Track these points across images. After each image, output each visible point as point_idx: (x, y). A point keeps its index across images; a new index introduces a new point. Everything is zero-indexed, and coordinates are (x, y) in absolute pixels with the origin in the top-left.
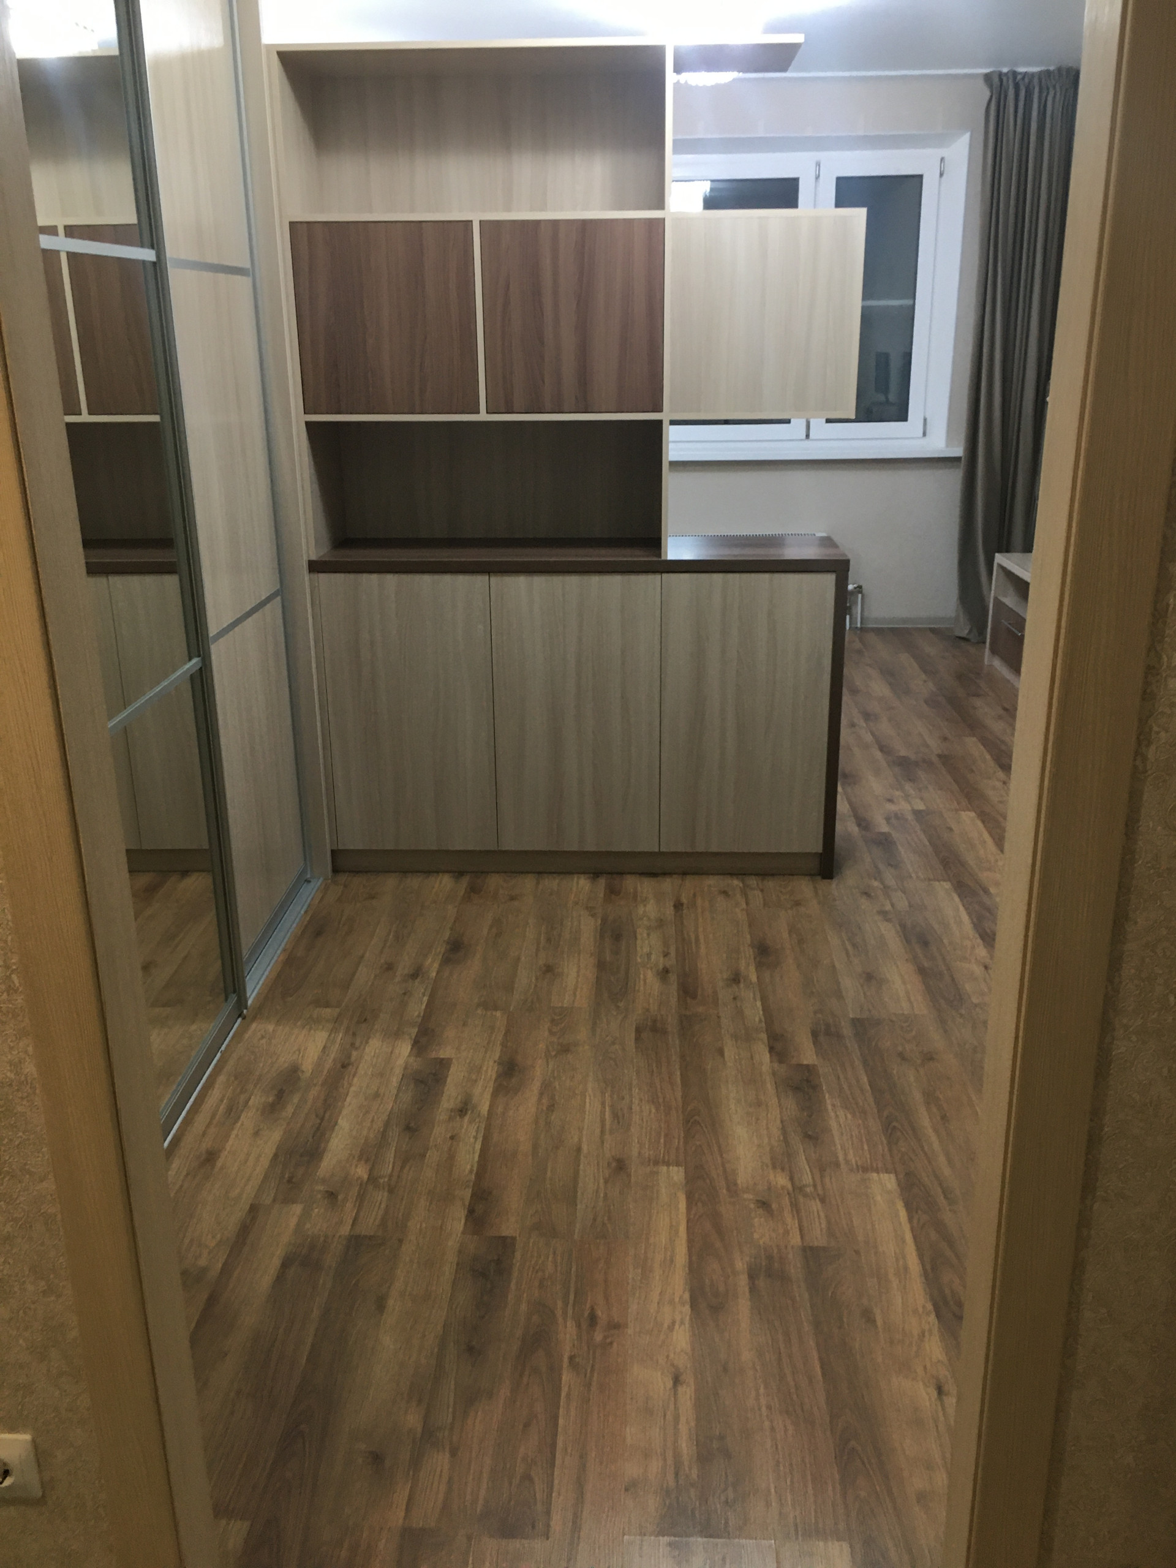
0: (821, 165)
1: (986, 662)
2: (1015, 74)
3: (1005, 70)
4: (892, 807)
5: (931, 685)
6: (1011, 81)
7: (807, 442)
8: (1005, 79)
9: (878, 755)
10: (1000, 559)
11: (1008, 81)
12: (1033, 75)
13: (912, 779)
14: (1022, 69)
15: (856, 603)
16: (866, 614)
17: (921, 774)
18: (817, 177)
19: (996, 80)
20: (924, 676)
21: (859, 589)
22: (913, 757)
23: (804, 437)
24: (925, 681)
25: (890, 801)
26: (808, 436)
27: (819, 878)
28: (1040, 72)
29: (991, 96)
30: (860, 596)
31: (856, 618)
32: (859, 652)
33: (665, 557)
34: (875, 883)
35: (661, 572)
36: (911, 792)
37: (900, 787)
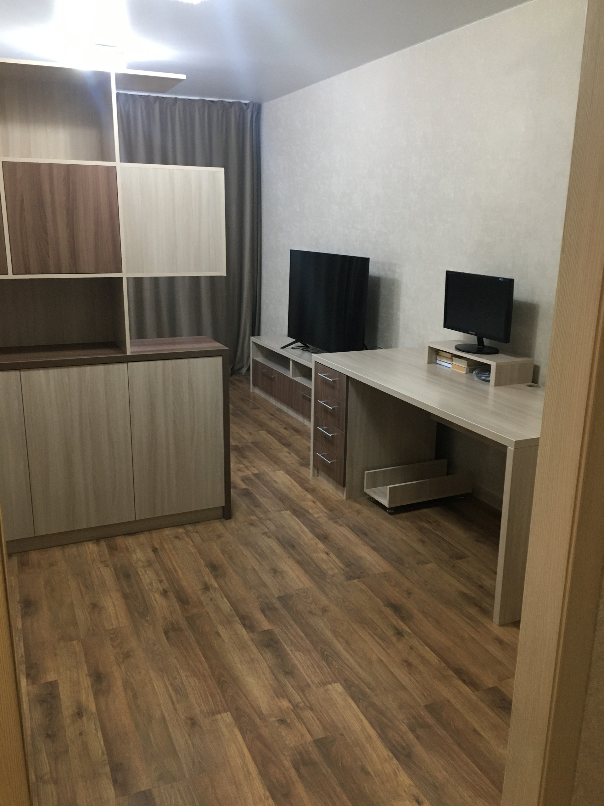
1: (252, 392)
4: (243, 474)
10: (254, 339)
17: (249, 454)
27: (224, 519)
33: (129, 353)
34: (254, 518)
35: (127, 362)
36: (248, 464)
37: (241, 463)
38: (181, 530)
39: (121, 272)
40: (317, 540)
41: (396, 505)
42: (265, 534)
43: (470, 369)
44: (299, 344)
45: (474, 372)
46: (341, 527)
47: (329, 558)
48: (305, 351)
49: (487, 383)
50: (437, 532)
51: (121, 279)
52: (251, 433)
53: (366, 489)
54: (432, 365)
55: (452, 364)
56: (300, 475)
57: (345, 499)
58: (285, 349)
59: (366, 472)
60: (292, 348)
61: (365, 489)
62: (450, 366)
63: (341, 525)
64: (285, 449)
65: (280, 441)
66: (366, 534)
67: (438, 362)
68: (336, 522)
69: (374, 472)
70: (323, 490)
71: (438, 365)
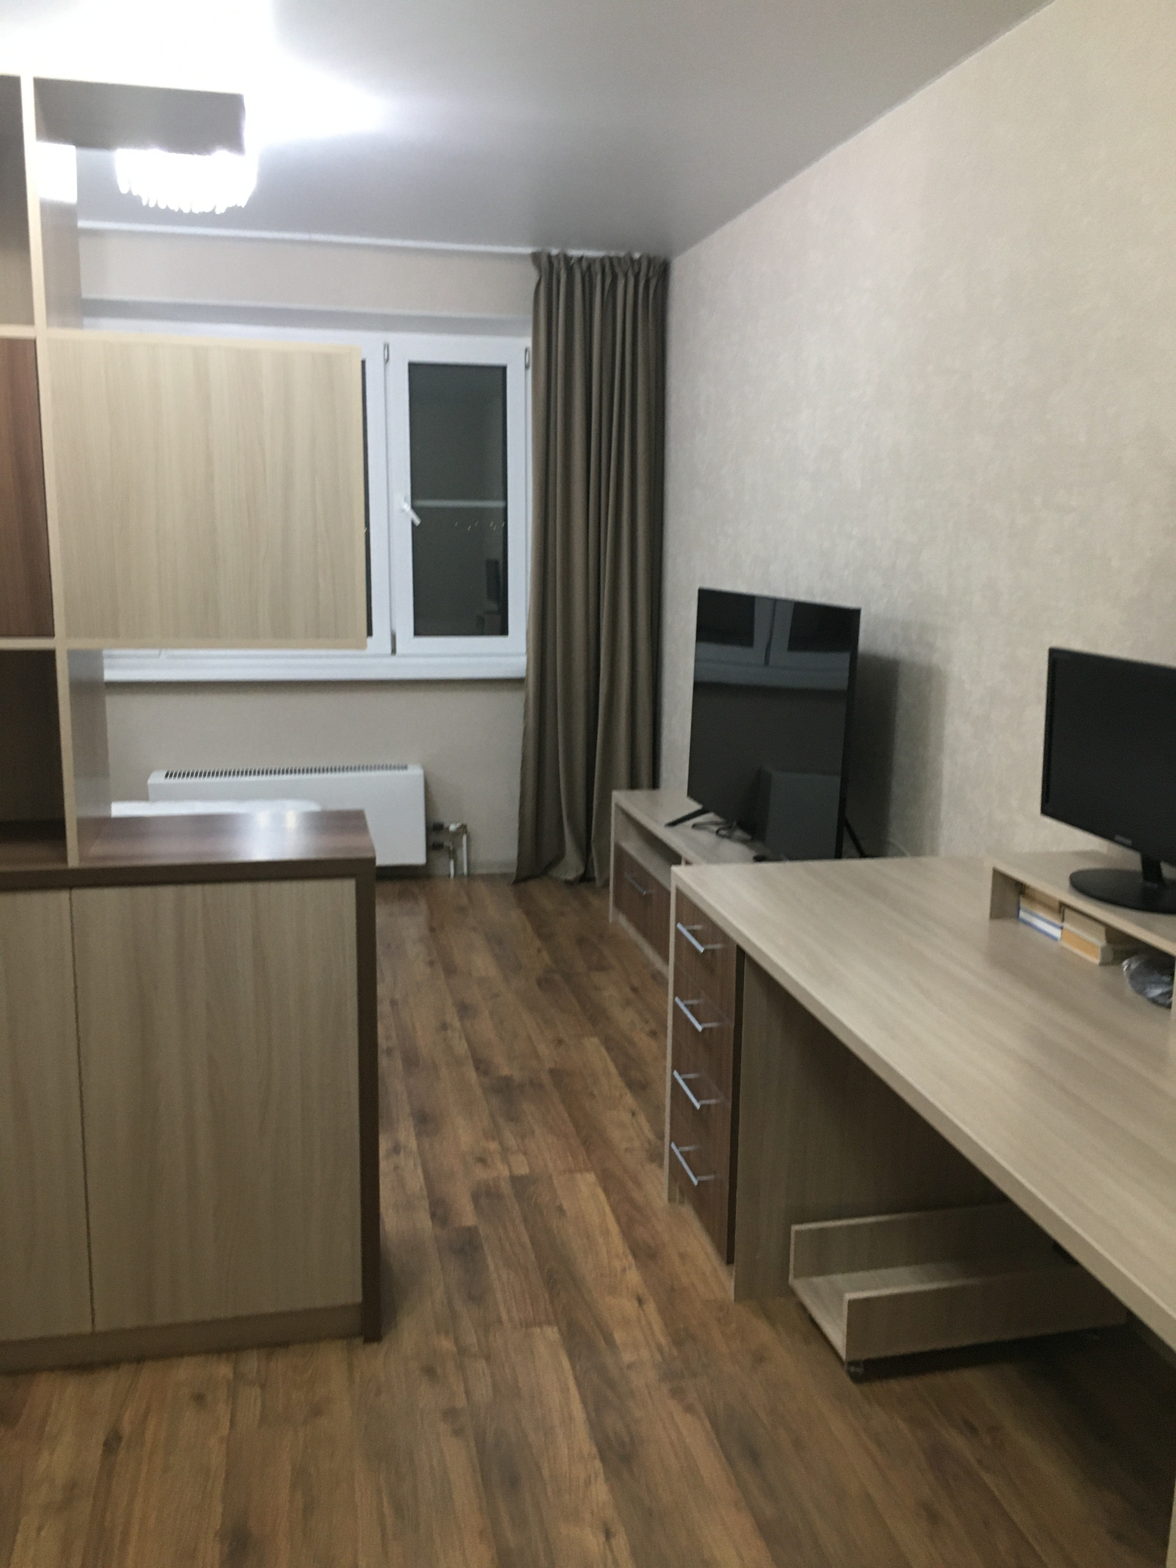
0: (390, 348)
1: (611, 920)
2: (567, 259)
3: (554, 252)
4: (481, 1173)
5: (545, 955)
6: (562, 263)
7: (394, 660)
8: (555, 263)
9: (472, 1075)
10: (620, 797)
11: (559, 263)
12: (591, 262)
13: (513, 1117)
14: (575, 253)
15: (461, 846)
16: (473, 858)
17: (527, 1107)
18: (387, 360)
19: (544, 260)
20: (538, 943)
21: (463, 829)
22: (517, 1075)
23: (389, 651)
24: (539, 951)
25: (482, 1160)
26: (394, 651)
27: (359, 1341)
28: (602, 260)
29: (540, 280)
30: (465, 838)
31: (462, 863)
32: (462, 910)
33: (73, 861)
34: (447, 1344)
35: (71, 887)
36: (511, 1141)
37: (494, 1133)
38: (223, 1370)
39: (50, 634)
40: (598, 1464)
41: (873, 1355)
42: (450, 1414)
43: (1115, 952)
44: (710, 817)
45: (1125, 963)
46: (689, 1417)
47: (608, 1552)
48: (723, 836)
49: (1163, 1010)
50: (987, 1478)
51: (49, 656)
52: (560, 1042)
53: (795, 1277)
54: (1006, 926)
55: (1062, 928)
56: (636, 1195)
57: (733, 1298)
58: (679, 827)
59: (795, 1228)
60: (694, 826)
61: (791, 1277)
62: (1056, 933)
63: (689, 1409)
64: (629, 1099)
65: (624, 1073)
66: (754, 1456)
67: (1022, 914)
68: (677, 1393)
69: (821, 1230)
70: (683, 1256)
71: (1022, 928)
